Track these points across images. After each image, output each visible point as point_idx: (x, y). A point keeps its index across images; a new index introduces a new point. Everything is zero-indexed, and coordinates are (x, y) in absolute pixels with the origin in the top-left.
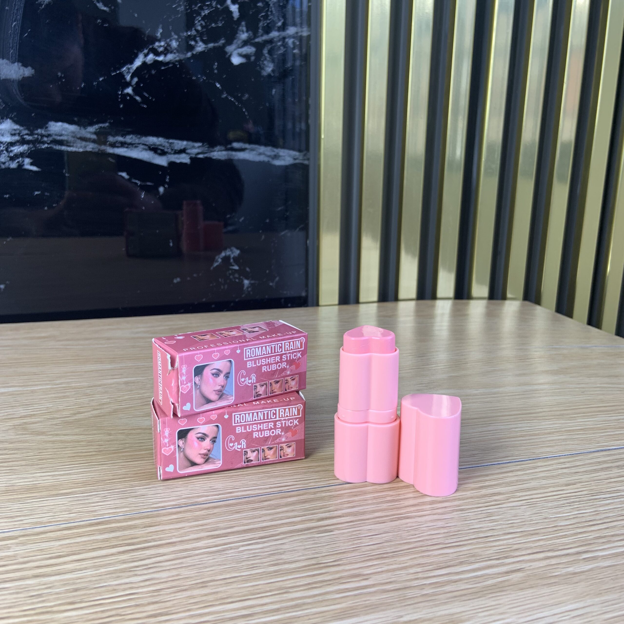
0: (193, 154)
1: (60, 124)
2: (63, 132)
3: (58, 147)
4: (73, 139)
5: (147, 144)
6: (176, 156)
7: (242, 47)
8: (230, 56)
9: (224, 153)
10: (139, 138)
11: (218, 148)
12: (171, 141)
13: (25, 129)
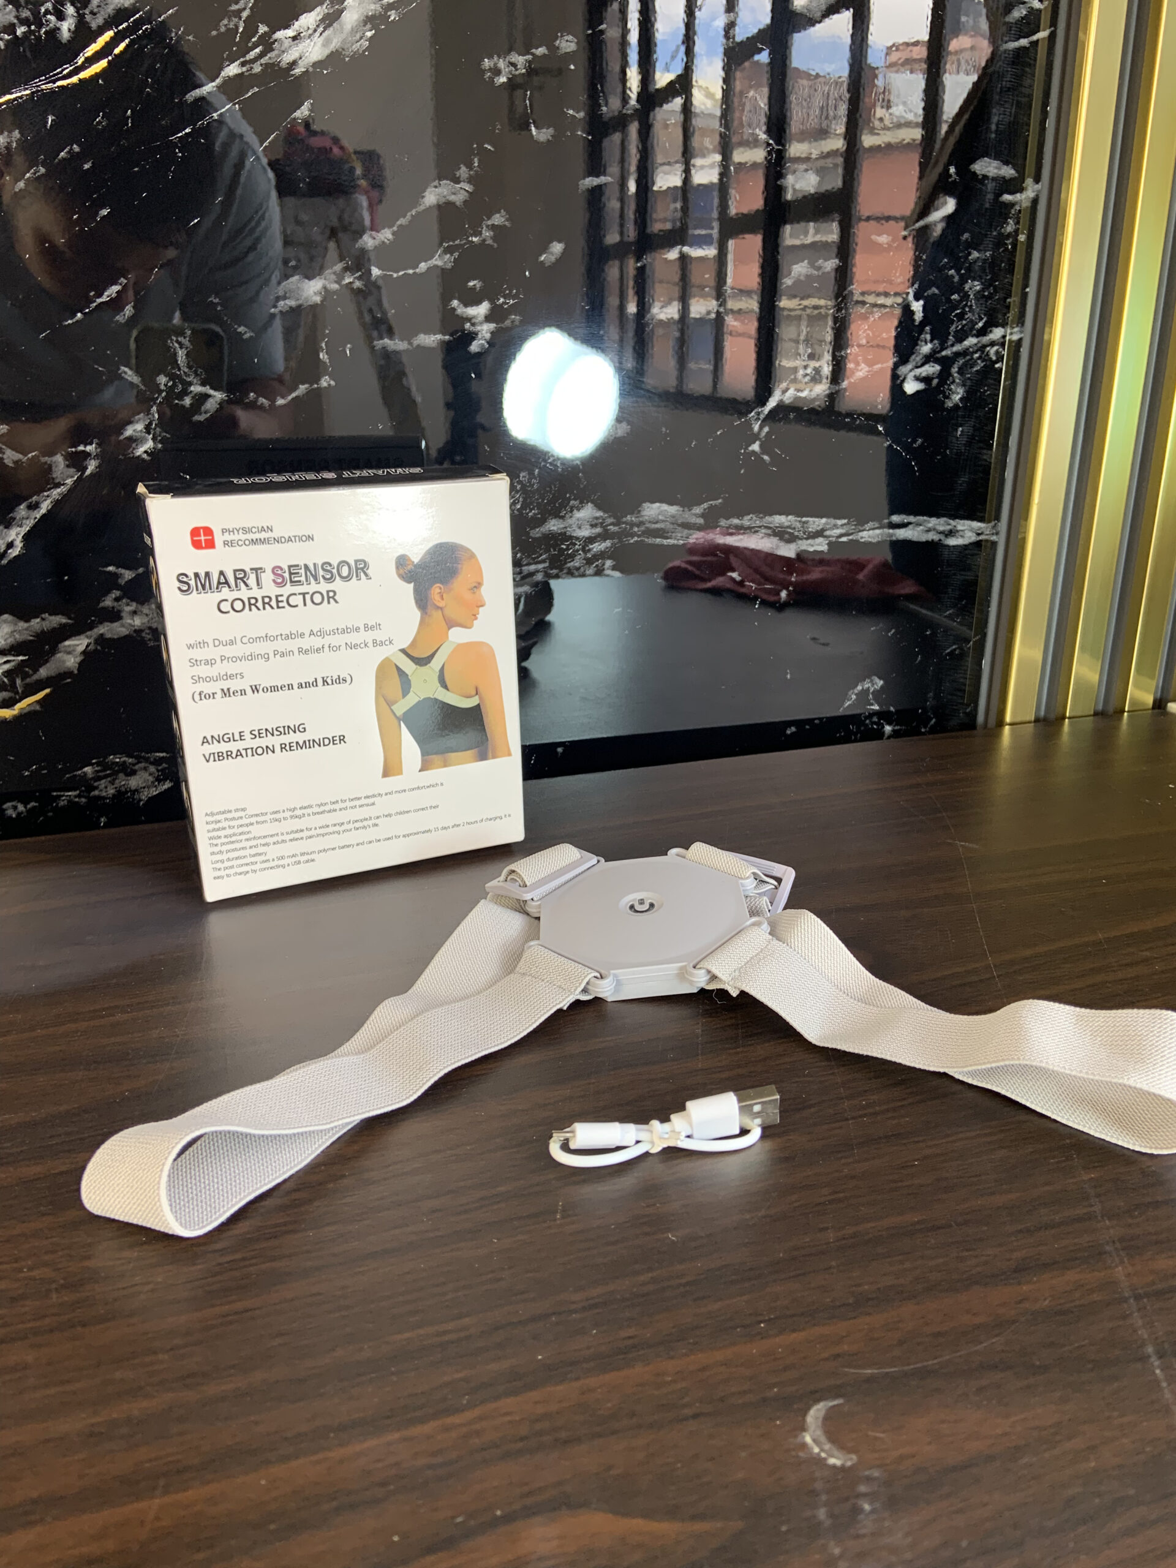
0: (833, 537)
1: (658, 504)
2: (661, 517)
3: (650, 541)
4: (672, 526)
5: (771, 525)
6: (810, 541)
7: (923, 365)
8: (903, 381)
9: (878, 531)
10: (762, 518)
11: (870, 524)
12: (804, 519)
13: (610, 517)
